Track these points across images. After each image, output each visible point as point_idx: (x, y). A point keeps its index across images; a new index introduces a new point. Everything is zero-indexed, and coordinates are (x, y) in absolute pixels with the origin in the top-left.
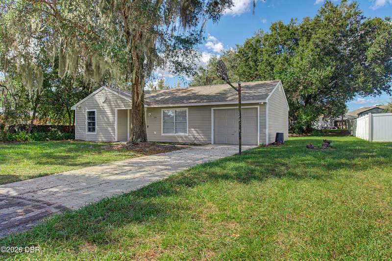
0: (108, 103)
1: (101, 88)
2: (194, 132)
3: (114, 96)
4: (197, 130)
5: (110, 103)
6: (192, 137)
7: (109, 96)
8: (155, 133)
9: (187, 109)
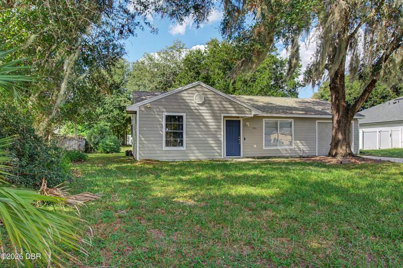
0: (207, 105)
1: (195, 83)
2: (300, 144)
3: (218, 96)
4: (303, 142)
5: (211, 107)
6: (297, 149)
7: (209, 96)
8: (255, 146)
9: (293, 120)
